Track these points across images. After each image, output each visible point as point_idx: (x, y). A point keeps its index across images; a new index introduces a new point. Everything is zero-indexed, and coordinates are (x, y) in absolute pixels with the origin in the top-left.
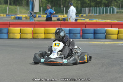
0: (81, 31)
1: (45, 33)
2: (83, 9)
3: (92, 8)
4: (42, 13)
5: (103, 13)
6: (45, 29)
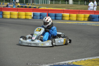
0: (47, 15)
1: (25, 15)
2: (29, 0)
3: (34, 0)
4: (4, 2)
5: (43, 3)
6: (25, 13)
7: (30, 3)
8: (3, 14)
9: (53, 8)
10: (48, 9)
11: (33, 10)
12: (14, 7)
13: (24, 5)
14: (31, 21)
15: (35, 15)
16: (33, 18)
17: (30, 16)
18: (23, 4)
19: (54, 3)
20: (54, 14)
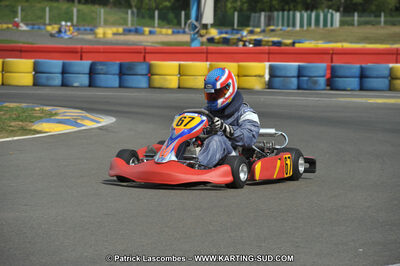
0: (329, 72)
1: (238, 76)
2: (253, 15)
3: (275, 13)
4: (156, 24)
5: (309, 24)
6: (239, 66)
7: (258, 26)
8: (150, 73)
9: (351, 42)
10: (333, 49)
11: (269, 53)
12: (196, 45)
13: (232, 33)
14: (262, 98)
15: (279, 74)
16: (270, 85)
17: (259, 76)
18: (229, 29)
19: (358, 21)
20: (358, 66)
